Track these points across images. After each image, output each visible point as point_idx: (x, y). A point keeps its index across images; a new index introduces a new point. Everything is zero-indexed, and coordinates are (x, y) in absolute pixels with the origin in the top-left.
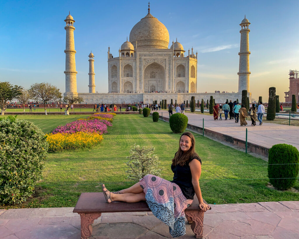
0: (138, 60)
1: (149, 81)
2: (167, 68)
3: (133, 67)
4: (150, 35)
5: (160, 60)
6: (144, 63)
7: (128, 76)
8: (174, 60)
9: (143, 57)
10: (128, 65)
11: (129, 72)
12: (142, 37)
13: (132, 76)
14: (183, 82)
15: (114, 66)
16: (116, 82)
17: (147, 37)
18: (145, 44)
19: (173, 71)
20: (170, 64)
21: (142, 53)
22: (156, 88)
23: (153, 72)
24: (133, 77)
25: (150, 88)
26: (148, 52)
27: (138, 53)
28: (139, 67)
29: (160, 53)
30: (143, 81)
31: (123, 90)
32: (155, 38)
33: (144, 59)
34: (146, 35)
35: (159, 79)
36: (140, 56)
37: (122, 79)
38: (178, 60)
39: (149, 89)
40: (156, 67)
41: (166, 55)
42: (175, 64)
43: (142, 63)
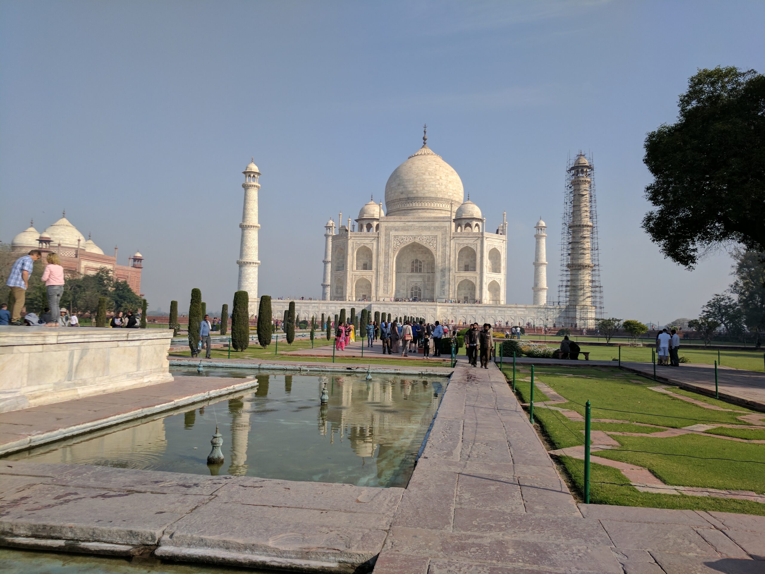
0: (382, 239)
1: (409, 277)
2: (439, 253)
3: (374, 252)
4: (418, 189)
5: (425, 237)
6: (393, 243)
7: (365, 267)
8: (454, 238)
9: (393, 233)
10: (364, 247)
11: (368, 261)
12: (402, 193)
13: (371, 268)
14: (472, 280)
15: (341, 248)
16: (342, 279)
17: (411, 192)
19: (450, 260)
20: (444, 246)
21: (391, 224)
22: (422, 292)
23: (417, 260)
24: (374, 270)
26: (402, 223)
27: (382, 225)
28: (385, 250)
29: (425, 224)
31: (354, 295)
32: (427, 195)
33: (395, 236)
35: (429, 274)
36: (386, 230)
37: (352, 272)
38: (461, 239)
40: (422, 251)
41: (437, 228)
42: (455, 246)
43: (390, 243)
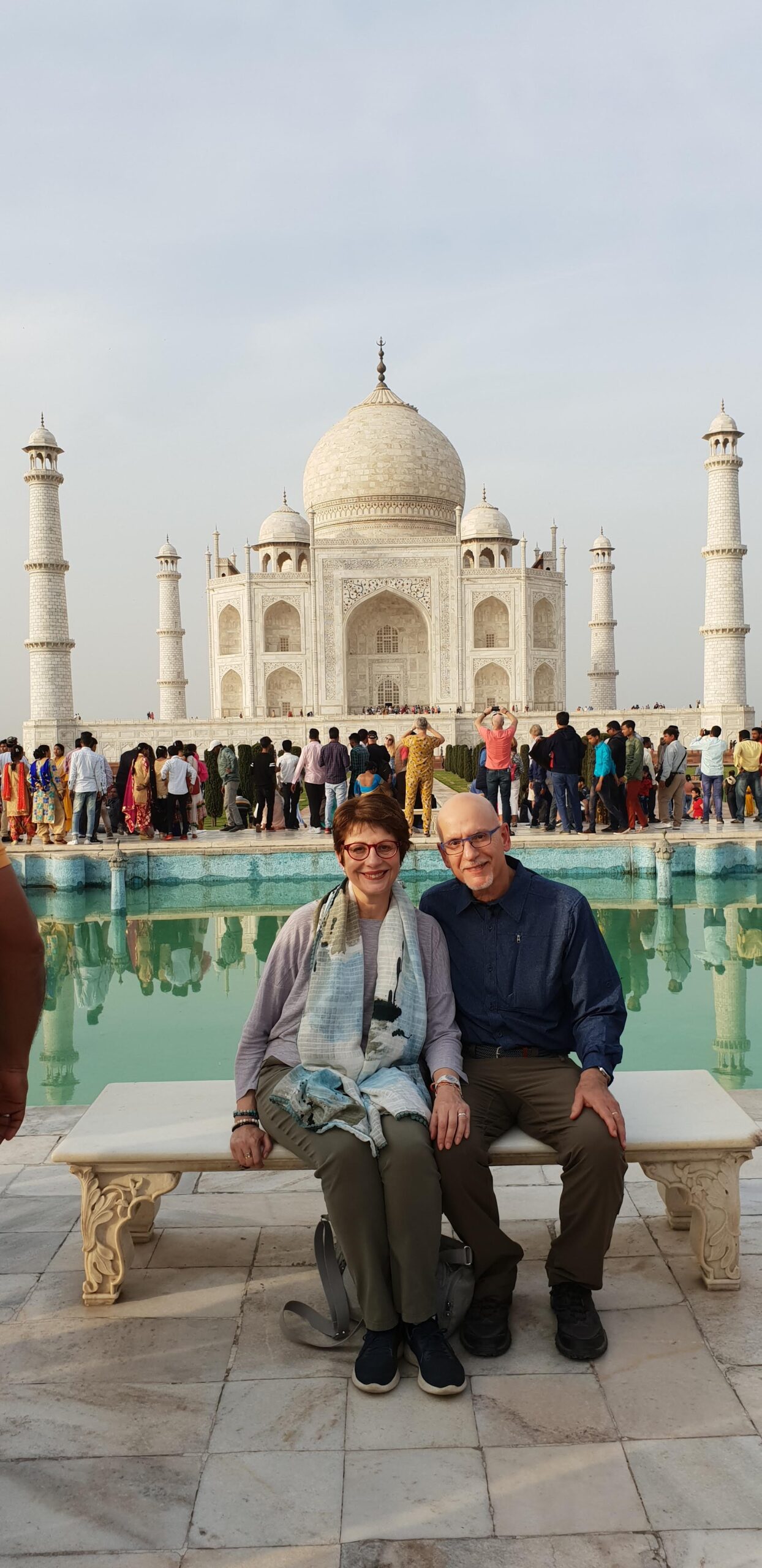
0: (319, 586)
1: (373, 661)
5: (406, 581)
6: (342, 594)
8: (464, 580)
9: (339, 574)
10: (283, 602)
11: (289, 633)
12: (345, 487)
13: (298, 648)
15: (230, 608)
16: (236, 671)
18: (360, 513)
19: (458, 625)
20: (446, 597)
21: (334, 555)
22: (401, 693)
23: (387, 628)
24: (303, 651)
25: (375, 692)
26: (359, 551)
27: (318, 557)
28: (326, 610)
29: (405, 553)
30: (339, 666)
31: (264, 704)
33: (345, 581)
35: (413, 656)
37: (259, 657)
38: (480, 581)
39: (371, 697)
40: (398, 609)
41: (430, 562)
42: (469, 597)
43: (337, 594)
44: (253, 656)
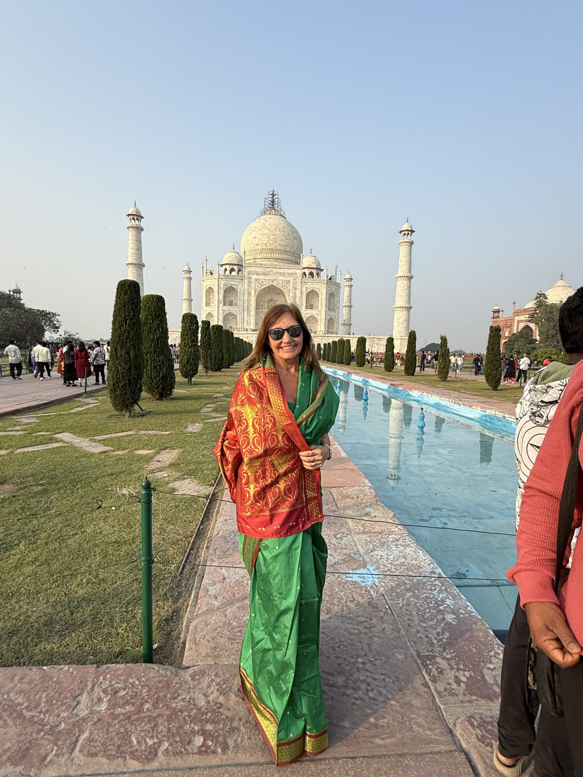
0: (246, 281)
2: (291, 294)
3: (238, 291)
4: (271, 242)
5: (280, 281)
6: (255, 285)
7: (231, 304)
8: (303, 282)
9: (254, 277)
10: (231, 287)
11: (233, 299)
12: (257, 245)
13: (236, 305)
14: (316, 316)
15: (210, 288)
16: (212, 313)
18: (263, 255)
19: (300, 300)
21: (252, 269)
23: (272, 300)
24: (238, 306)
26: (262, 268)
27: (246, 270)
28: (248, 291)
29: (280, 271)
30: (253, 313)
32: (278, 248)
33: (256, 280)
34: (264, 242)
36: (248, 274)
37: (221, 308)
38: (309, 283)
40: (276, 293)
41: (290, 274)
42: (304, 289)
43: (253, 285)
44: (218, 307)
